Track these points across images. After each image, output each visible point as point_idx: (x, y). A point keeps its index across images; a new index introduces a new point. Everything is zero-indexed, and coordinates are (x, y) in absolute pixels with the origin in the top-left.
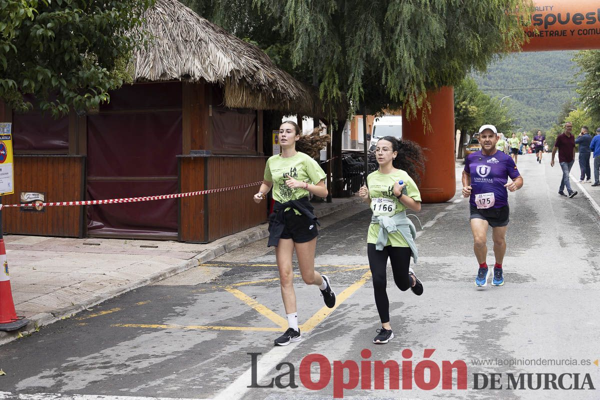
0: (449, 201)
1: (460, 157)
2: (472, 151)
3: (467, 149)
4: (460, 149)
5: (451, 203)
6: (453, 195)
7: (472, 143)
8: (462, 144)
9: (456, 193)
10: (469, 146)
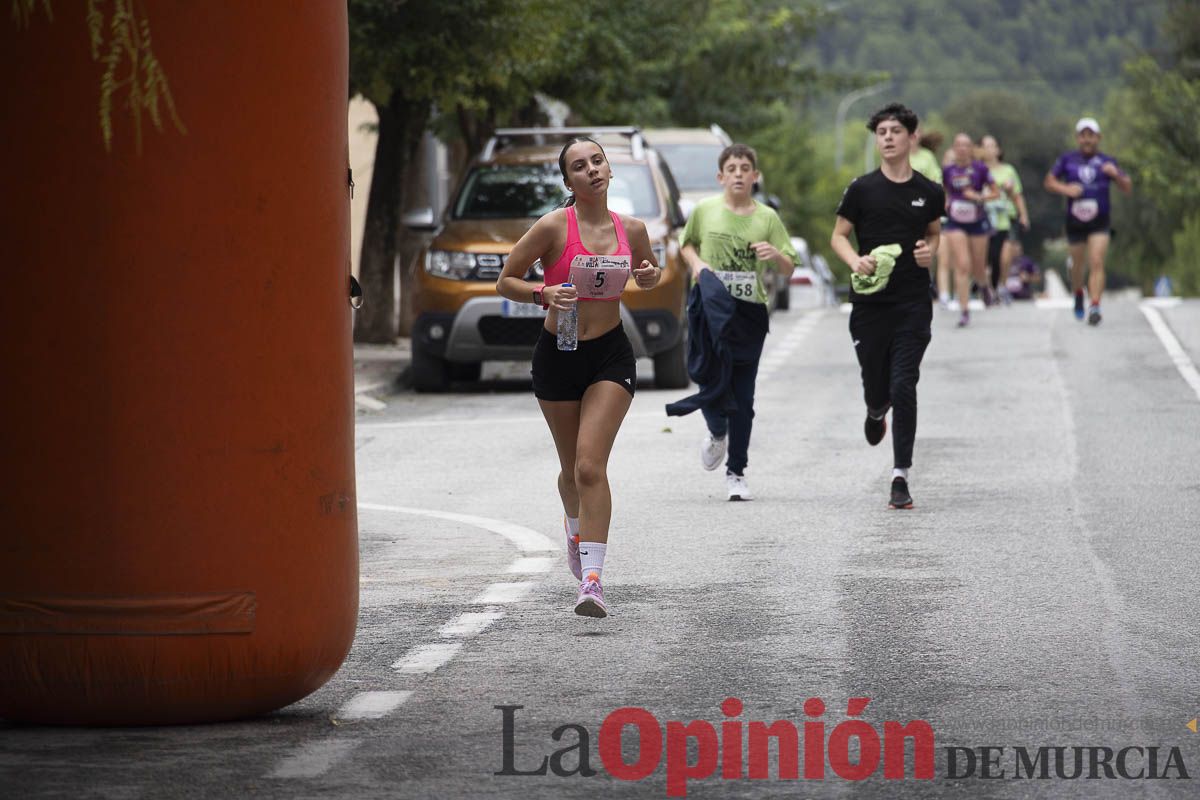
0: (303, 704)
1: (375, 332)
2: (473, 275)
3: (438, 263)
4: (376, 266)
5: (322, 723)
6: (332, 654)
7: (476, 210)
8: (394, 223)
9: (364, 637)
10: (450, 239)
